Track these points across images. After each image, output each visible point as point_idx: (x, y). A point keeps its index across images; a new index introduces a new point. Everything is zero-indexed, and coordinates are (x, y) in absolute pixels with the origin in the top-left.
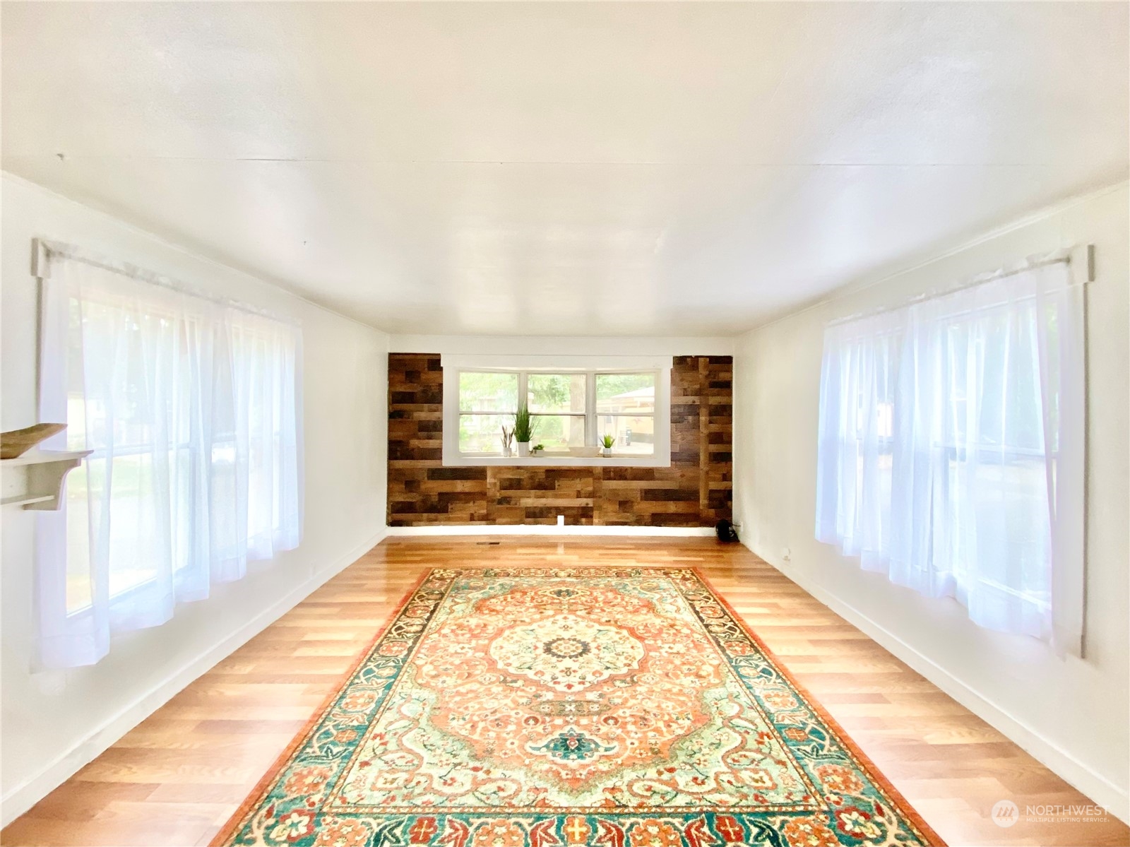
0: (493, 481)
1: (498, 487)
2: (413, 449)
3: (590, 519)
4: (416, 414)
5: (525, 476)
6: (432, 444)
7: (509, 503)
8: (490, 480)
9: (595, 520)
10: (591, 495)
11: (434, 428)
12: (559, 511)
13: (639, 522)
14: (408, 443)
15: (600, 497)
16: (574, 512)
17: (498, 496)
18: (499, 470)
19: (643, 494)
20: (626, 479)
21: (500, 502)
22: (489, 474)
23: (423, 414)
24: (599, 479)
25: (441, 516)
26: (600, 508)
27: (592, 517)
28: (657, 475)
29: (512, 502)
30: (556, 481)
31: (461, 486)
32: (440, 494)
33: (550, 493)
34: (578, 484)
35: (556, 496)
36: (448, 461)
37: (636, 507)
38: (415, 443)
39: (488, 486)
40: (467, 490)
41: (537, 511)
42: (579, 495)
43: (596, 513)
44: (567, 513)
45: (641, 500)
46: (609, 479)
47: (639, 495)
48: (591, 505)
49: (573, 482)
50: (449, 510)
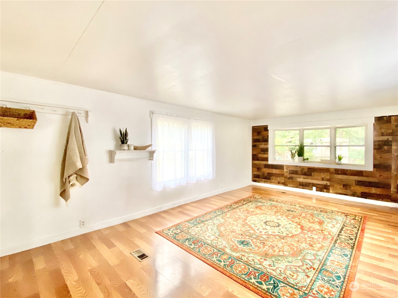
0: (286, 170)
1: (288, 173)
2: (259, 157)
3: (328, 190)
4: (260, 146)
5: (299, 170)
6: (265, 156)
7: (292, 179)
8: (285, 170)
9: (331, 191)
10: (328, 180)
11: (266, 151)
12: (314, 185)
13: (354, 195)
14: (258, 155)
15: (333, 181)
16: (321, 186)
17: (288, 176)
18: (288, 166)
19: (357, 183)
20: (347, 175)
21: (289, 178)
22: (285, 168)
23: (262, 146)
24: (333, 173)
25: (269, 181)
26: (333, 186)
27: (329, 189)
28: (364, 174)
29: (294, 179)
30: (312, 173)
31: (274, 171)
32: (268, 173)
33: (310, 177)
34: (323, 175)
35: (312, 179)
36: (270, 162)
37: (352, 188)
38: (260, 155)
39: (285, 172)
40: (277, 173)
41: (304, 183)
42: (323, 179)
43: (331, 188)
44: (319, 186)
45: (356, 185)
46: (338, 174)
47: (354, 183)
48: (329, 184)
49: (320, 174)
50: (271, 179)
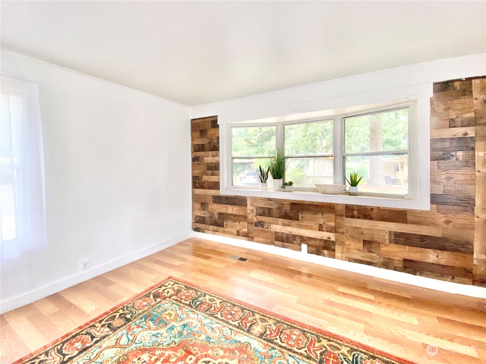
0: (252, 208)
1: (255, 213)
2: (205, 182)
3: (332, 252)
4: (206, 159)
5: (274, 206)
6: (213, 179)
7: (262, 226)
8: (249, 207)
9: (338, 254)
10: (330, 230)
11: (214, 168)
12: (303, 239)
13: (387, 264)
14: (202, 178)
15: (343, 233)
16: (318, 243)
17: (255, 220)
18: (255, 199)
19: (393, 237)
20: (371, 219)
21: (256, 224)
22: (249, 202)
23: (209, 159)
24: (342, 215)
25: (221, 229)
26: (342, 244)
27: (334, 250)
28: (409, 218)
29: (265, 226)
30: (300, 213)
31: (231, 210)
32: (220, 214)
33: (295, 223)
34: (321, 219)
35: (300, 227)
36: (223, 191)
37: (383, 249)
38: (206, 178)
39: (248, 212)
40: (235, 213)
41: (284, 236)
42: (321, 229)
43: (338, 248)
44: (312, 243)
45: (390, 242)
46: (353, 217)
47: (387, 237)
48: (333, 239)
49: (315, 215)
50: (225, 225)
